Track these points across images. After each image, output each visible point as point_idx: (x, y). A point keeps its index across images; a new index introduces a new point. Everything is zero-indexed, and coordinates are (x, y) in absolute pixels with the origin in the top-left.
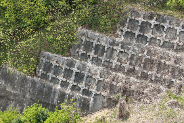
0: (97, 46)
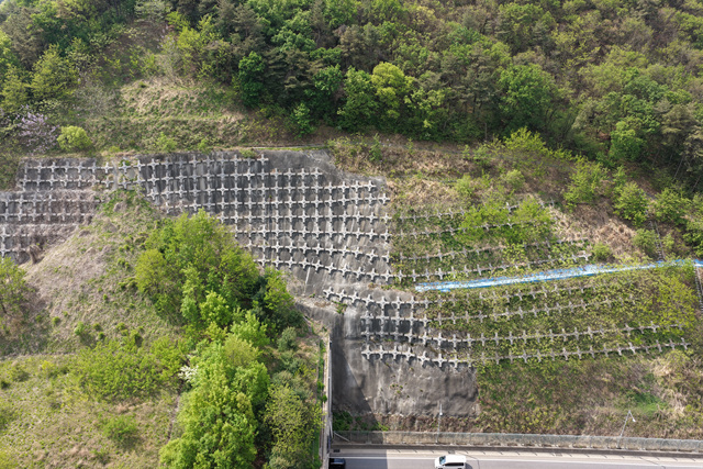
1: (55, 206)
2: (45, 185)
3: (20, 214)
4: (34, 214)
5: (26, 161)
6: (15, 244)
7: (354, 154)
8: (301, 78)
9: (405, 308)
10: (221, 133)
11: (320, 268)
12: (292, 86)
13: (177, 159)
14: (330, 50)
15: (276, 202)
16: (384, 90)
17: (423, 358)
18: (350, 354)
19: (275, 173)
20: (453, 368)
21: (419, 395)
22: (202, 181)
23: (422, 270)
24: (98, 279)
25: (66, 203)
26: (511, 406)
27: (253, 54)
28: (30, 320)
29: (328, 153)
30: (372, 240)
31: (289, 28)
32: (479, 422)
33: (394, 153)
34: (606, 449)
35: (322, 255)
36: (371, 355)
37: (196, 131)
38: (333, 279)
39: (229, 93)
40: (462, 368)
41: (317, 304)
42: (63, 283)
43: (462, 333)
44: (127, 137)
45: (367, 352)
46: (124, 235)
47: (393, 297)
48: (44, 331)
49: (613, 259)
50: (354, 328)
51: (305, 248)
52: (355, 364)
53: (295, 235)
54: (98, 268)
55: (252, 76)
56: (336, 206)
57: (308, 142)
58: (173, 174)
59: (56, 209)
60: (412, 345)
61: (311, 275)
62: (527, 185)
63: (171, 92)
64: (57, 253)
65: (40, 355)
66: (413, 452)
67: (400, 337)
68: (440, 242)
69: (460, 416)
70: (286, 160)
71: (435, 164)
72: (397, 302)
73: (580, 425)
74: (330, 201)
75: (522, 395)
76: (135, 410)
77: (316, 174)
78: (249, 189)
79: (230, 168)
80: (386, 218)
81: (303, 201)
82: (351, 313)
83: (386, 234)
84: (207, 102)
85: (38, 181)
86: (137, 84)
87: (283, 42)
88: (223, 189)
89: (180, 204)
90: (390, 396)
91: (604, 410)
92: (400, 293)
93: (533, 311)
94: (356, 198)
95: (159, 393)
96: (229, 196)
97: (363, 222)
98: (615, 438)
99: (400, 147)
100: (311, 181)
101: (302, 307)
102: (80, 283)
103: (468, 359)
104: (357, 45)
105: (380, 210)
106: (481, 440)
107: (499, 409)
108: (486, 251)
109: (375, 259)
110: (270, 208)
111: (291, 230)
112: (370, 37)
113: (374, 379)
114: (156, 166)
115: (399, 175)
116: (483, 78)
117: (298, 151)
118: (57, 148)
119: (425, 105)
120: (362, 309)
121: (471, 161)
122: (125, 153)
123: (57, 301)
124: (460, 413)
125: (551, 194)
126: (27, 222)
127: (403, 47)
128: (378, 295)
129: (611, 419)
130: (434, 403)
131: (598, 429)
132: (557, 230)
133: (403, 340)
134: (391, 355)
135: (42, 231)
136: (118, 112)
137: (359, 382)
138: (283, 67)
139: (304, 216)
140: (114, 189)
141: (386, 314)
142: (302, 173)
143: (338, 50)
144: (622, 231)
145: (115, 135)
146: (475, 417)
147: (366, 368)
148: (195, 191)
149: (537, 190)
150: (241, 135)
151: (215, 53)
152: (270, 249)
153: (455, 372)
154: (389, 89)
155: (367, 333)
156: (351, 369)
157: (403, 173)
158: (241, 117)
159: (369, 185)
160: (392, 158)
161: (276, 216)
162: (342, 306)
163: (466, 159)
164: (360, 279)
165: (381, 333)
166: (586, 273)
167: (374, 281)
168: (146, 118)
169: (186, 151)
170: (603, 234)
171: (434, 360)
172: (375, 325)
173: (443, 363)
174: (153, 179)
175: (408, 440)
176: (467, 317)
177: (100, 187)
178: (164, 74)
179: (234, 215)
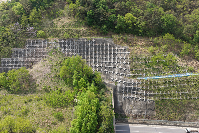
0: (20, 52)
1: (36, 53)
2: (33, 47)
3: (26, 55)
4: (30, 55)
5: (28, 40)
6: (25, 63)
7: (119, 39)
8: (104, 18)
9: (134, 84)
10: (82, 33)
11: (110, 72)
12: (102, 20)
13: (69, 40)
14: (112, 9)
15: (97, 53)
16: (128, 21)
17: (140, 98)
18: (119, 96)
19: (97, 45)
20: (148, 101)
21: (138, 108)
22: (76, 47)
23: (139, 73)
24: (49, 74)
25: (39, 52)
26: (165, 113)
27: (91, 11)
28: (31, 85)
29: (112, 39)
30: (125, 64)
31: (101, 3)
32: (155, 117)
33: (131, 40)
34: (193, 126)
35: (110, 68)
36: (124, 97)
37: (75, 32)
38: (114, 75)
39: (84, 21)
40: (151, 101)
41: (109, 82)
42: (39, 75)
43: (151, 91)
44: (55, 34)
45: (123, 96)
46: (55, 61)
47: (131, 81)
48: (35, 88)
49: (194, 71)
50: (120, 89)
51: (105, 66)
52: (120, 99)
53: (102, 62)
54: (49, 71)
55: (91, 17)
56: (114, 54)
57: (106, 36)
58: (68, 45)
59: (36, 54)
60: (136, 94)
61: (107, 74)
62: (169, 49)
63: (67, 21)
64: (37, 66)
65: (34, 94)
66: (137, 125)
67: (133, 92)
68: (144, 65)
69: (150, 115)
70: (100, 41)
71: (142, 43)
72: (132, 82)
73: (185, 119)
74: (112, 53)
75: (168, 110)
76: (62, 111)
77: (108, 45)
78: (89, 49)
79: (84, 43)
80: (129, 58)
81: (105, 53)
82: (119, 85)
83: (129, 63)
84: (78, 24)
85: (31, 46)
86: (58, 19)
87: (99, 7)
88: (82, 49)
89: (70, 53)
90: (130, 109)
91: (192, 115)
92: (133, 80)
93: (171, 86)
94: (120, 52)
95: (68, 106)
96: (84, 51)
97: (122, 59)
98: (195, 123)
99: (132, 38)
100: (107, 47)
101: (105, 83)
102: (44, 75)
103: (152, 99)
104: (120, 8)
105: (127, 56)
106: (156, 122)
107: (161, 113)
108: (158, 68)
109: (125, 70)
110: (95, 54)
111: (101, 61)
112: (124, 6)
113: (125, 104)
114: (64, 42)
115: (132, 46)
116: (157, 18)
117: (103, 38)
118: (36, 37)
119: (140, 26)
120: (122, 84)
121: (153, 42)
122: (55, 38)
123: (38, 80)
124: (150, 114)
125: (176, 52)
126: (28, 57)
127: (133, 9)
128: (127, 80)
129: (194, 117)
130: (143, 111)
131: (190, 120)
132: (178, 63)
133: (134, 93)
134: (130, 97)
135: (32, 60)
136: (53, 27)
137: (121, 104)
138: (99, 14)
139: (105, 57)
140: (52, 48)
141: (129, 86)
142: (105, 45)
143: (115, 9)
144: (197, 63)
145: (52, 33)
146: (154, 115)
147: (123, 100)
148: (74, 49)
149: (172, 51)
150: (87, 34)
151: (80, 10)
152: (95, 66)
153: (149, 102)
154: (130, 21)
155: (123, 91)
156: (119, 101)
157: (133, 45)
158: (87, 29)
159: (124, 49)
160: (130, 41)
161: (97, 57)
162: (116, 83)
163: (151, 42)
164: (121, 75)
165: (127, 91)
166: (186, 75)
167: (125, 76)
168: (61, 28)
169: (72, 38)
170: (191, 64)
171: (143, 99)
172: (126, 88)
173: (145, 100)
174: (63, 46)
175: (135, 121)
176: (152, 87)
177: (48, 48)
178: (65, 16)
179: (85, 56)
